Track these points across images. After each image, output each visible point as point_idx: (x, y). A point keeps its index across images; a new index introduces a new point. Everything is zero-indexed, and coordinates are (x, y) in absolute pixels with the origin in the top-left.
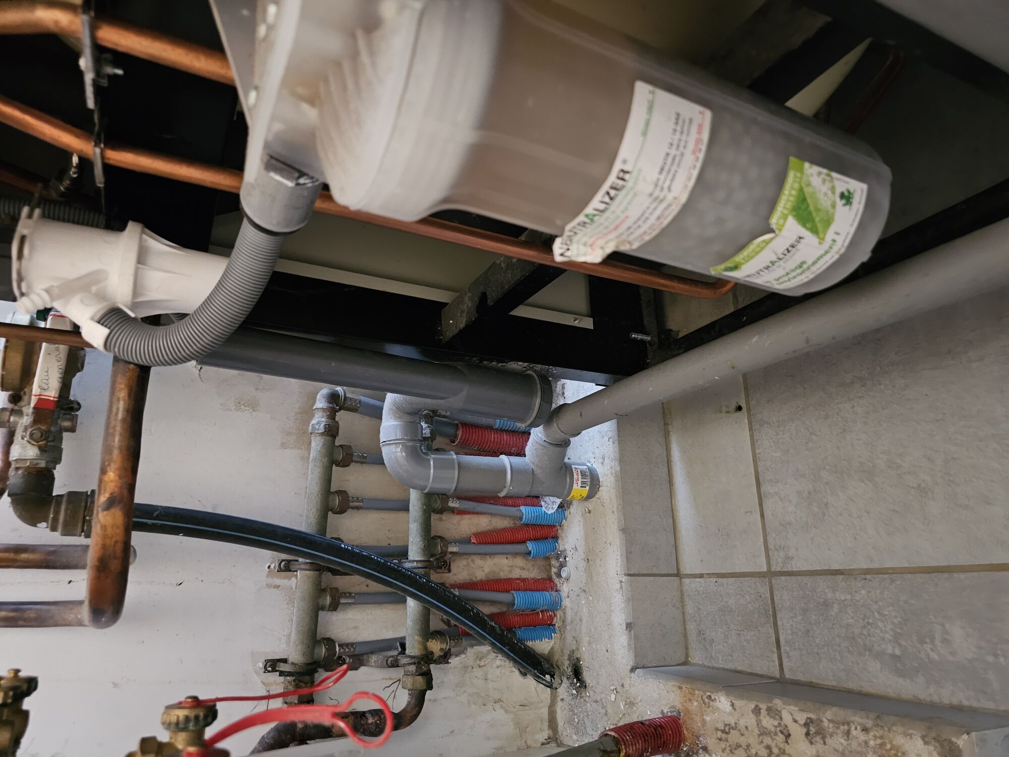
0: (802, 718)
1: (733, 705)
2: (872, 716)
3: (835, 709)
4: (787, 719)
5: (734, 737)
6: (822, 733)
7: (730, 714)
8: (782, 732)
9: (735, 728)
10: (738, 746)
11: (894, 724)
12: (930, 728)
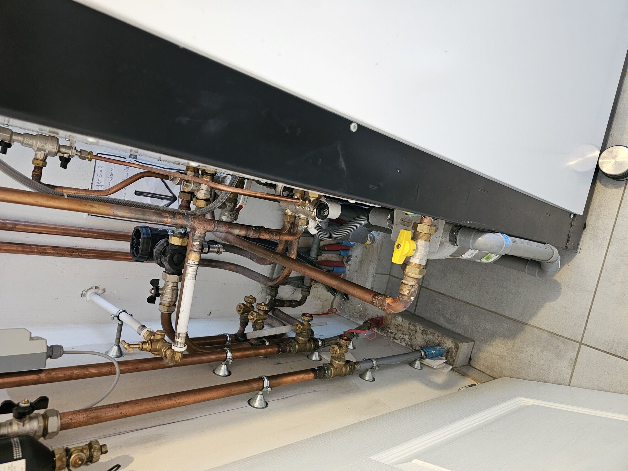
0: (422, 329)
1: (402, 320)
2: (441, 334)
3: (432, 330)
4: (418, 328)
5: (400, 328)
6: (426, 334)
7: (401, 322)
8: (415, 331)
9: (401, 326)
10: (400, 330)
11: (446, 337)
12: (454, 340)
